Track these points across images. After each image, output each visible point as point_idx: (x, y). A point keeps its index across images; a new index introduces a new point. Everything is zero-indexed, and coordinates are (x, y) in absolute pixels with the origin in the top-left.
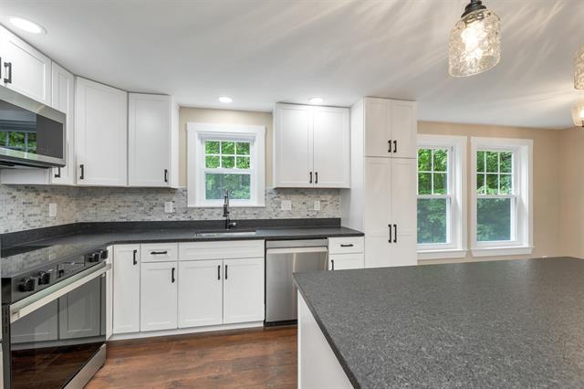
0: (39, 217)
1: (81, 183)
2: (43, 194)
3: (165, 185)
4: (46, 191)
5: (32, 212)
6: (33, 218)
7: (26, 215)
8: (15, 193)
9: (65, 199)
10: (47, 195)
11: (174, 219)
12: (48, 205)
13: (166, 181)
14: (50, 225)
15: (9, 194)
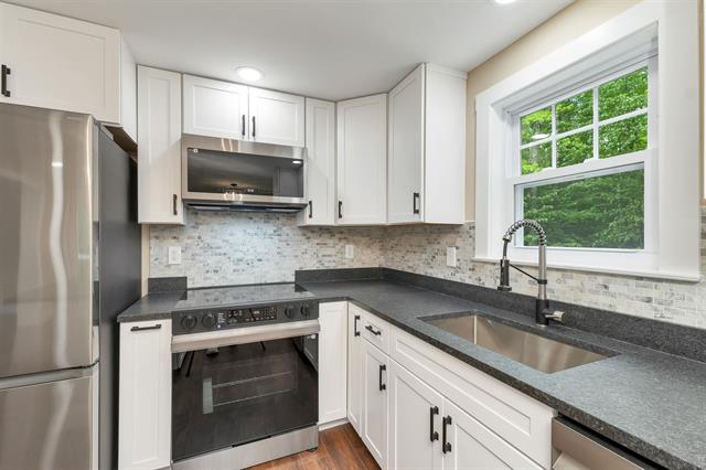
0: (335, 258)
1: (341, 222)
2: (338, 236)
3: (414, 219)
4: (341, 233)
5: (325, 253)
6: (327, 259)
7: (320, 255)
8: (309, 234)
9: (365, 240)
10: (343, 236)
11: (457, 278)
12: (344, 247)
13: (416, 212)
14: (346, 267)
15: (304, 235)
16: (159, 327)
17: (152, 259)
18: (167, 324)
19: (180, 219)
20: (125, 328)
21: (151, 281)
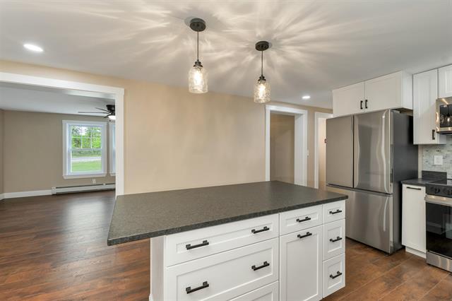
16: (420, 189)
17: (424, 162)
18: (424, 189)
19: (436, 141)
20: (404, 186)
21: (423, 172)
